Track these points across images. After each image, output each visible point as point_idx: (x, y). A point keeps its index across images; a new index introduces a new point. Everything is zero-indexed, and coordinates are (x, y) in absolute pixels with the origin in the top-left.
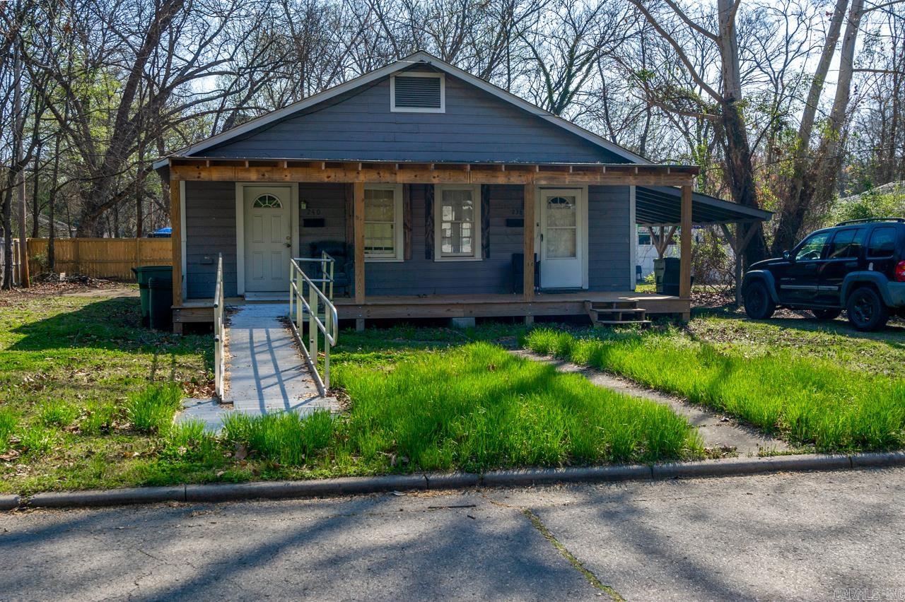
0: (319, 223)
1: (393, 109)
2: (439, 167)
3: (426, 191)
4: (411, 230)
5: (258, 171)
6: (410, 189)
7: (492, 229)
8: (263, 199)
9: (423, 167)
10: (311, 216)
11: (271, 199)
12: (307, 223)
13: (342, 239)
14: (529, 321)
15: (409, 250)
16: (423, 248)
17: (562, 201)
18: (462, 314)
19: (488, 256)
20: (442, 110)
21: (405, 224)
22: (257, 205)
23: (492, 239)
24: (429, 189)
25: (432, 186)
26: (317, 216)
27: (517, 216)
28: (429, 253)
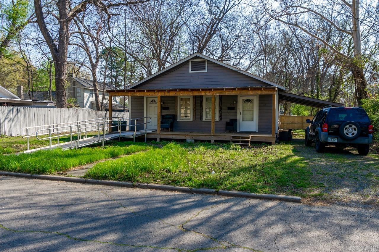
0: (167, 108)
1: (190, 72)
2: (203, 90)
3: (200, 98)
4: (195, 111)
5: (131, 93)
6: (195, 97)
7: (223, 111)
8: (152, 101)
9: (198, 90)
10: (165, 106)
11: (155, 101)
12: (164, 108)
13: (174, 113)
14: (213, 142)
15: (194, 117)
16: (199, 117)
17: (250, 100)
18: (190, 138)
19: (221, 120)
20: (206, 71)
21: (193, 109)
22: (150, 103)
23: (223, 114)
24: (201, 97)
25: (202, 96)
26: (166, 106)
27: (232, 106)
28: (201, 118)
